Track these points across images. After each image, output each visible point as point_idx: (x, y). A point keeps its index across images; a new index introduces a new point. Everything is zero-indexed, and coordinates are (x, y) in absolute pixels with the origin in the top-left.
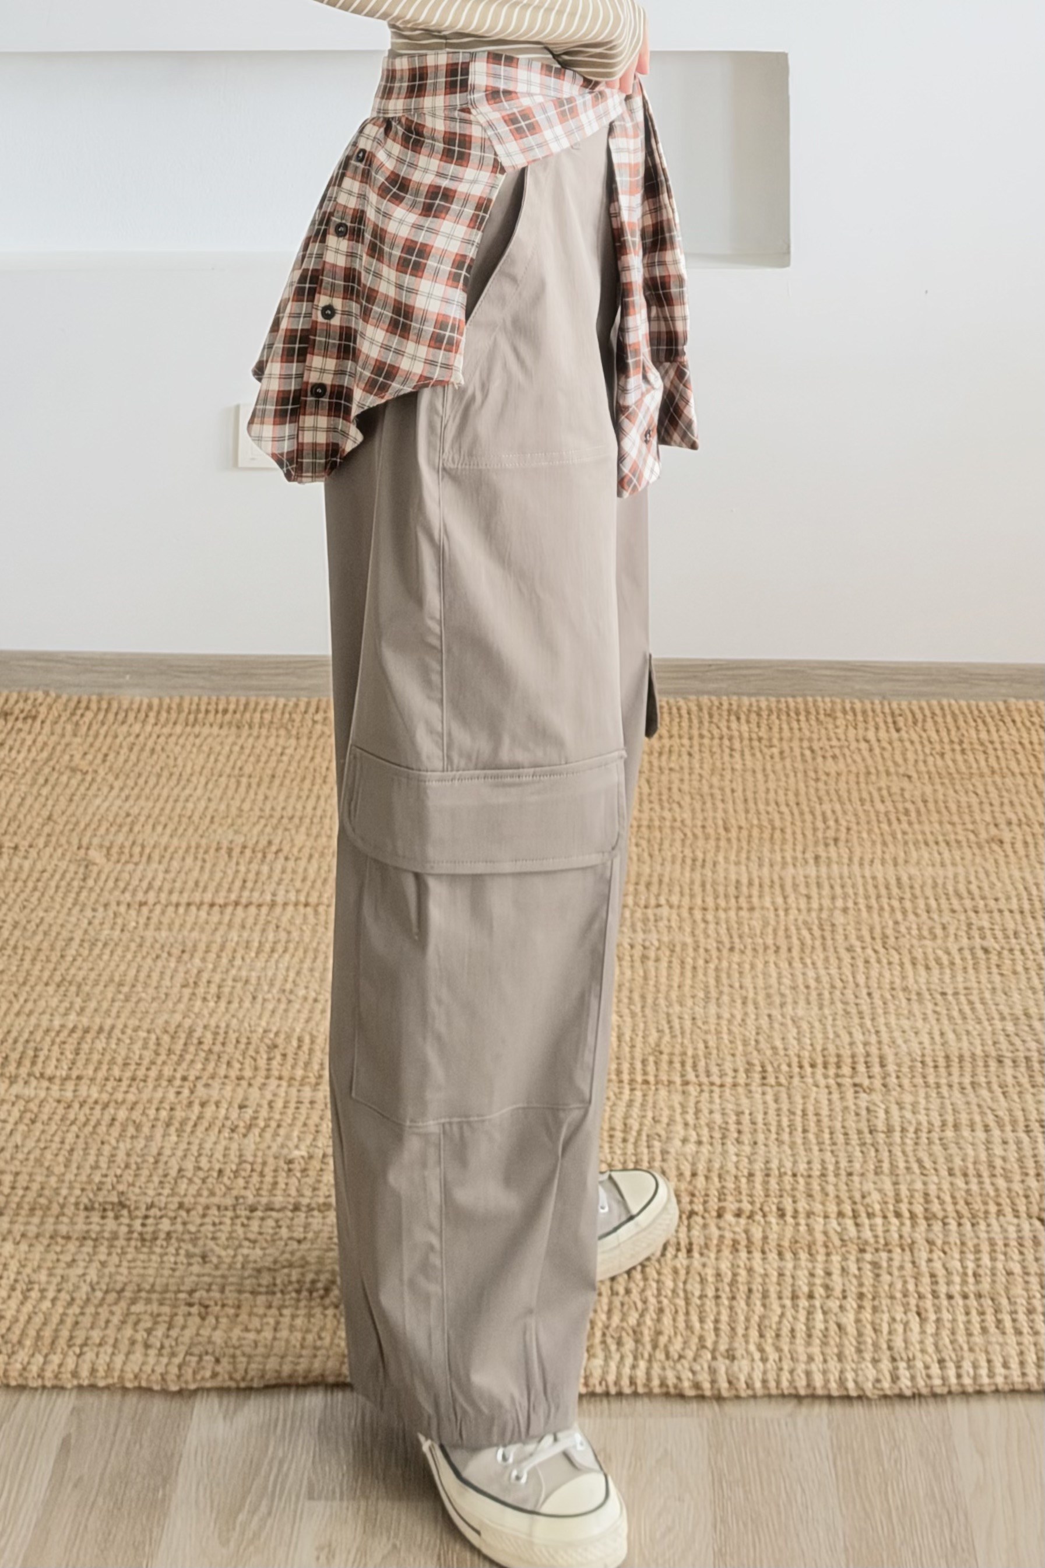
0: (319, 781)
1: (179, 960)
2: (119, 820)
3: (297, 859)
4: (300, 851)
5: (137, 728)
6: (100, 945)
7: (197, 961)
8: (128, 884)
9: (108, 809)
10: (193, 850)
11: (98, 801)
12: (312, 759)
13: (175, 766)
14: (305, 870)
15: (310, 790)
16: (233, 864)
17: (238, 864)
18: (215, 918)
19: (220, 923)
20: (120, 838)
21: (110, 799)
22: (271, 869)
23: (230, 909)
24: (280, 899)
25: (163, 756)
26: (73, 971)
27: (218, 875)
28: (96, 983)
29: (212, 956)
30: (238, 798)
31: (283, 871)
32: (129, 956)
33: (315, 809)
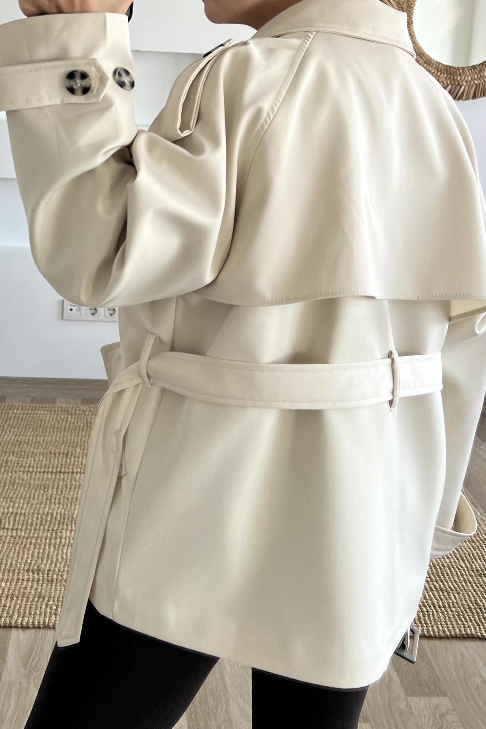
0: (81, 430)
1: (44, 491)
2: (15, 443)
3: (78, 458)
4: (79, 454)
5: (15, 411)
6: (16, 485)
7: (50, 491)
8: (22, 465)
9: (10, 439)
10: (42, 454)
11: (6, 436)
12: (77, 423)
13: (31, 425)
14: (82, 461)
15: (79, 433)
16: (56, 459)
17: (58, 459)
18: (54, 477)
19: (55, 479)
20: (16, 449)
21: (10, 436)
22: (70, 461)
23: (58, 474)
24: (75, 470)
25: (26, 420)
26: (8, 494)
27: (52, 462)
28: (16, 498)
29: (55, 490)
30: (54, 436)
31: (74, 461)
32: (26, 489)
33: (81, 440)
